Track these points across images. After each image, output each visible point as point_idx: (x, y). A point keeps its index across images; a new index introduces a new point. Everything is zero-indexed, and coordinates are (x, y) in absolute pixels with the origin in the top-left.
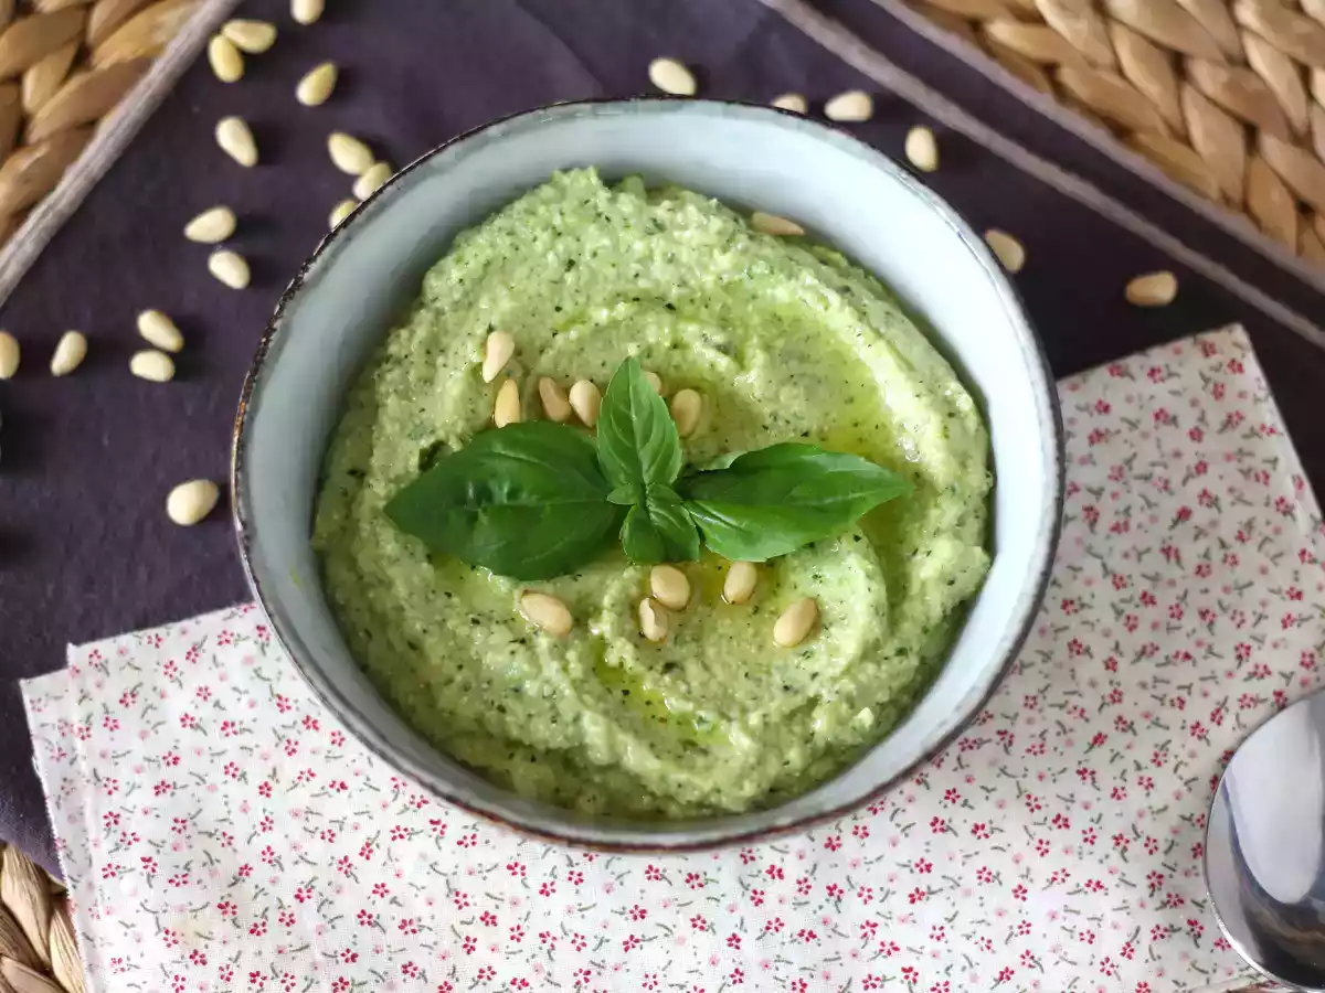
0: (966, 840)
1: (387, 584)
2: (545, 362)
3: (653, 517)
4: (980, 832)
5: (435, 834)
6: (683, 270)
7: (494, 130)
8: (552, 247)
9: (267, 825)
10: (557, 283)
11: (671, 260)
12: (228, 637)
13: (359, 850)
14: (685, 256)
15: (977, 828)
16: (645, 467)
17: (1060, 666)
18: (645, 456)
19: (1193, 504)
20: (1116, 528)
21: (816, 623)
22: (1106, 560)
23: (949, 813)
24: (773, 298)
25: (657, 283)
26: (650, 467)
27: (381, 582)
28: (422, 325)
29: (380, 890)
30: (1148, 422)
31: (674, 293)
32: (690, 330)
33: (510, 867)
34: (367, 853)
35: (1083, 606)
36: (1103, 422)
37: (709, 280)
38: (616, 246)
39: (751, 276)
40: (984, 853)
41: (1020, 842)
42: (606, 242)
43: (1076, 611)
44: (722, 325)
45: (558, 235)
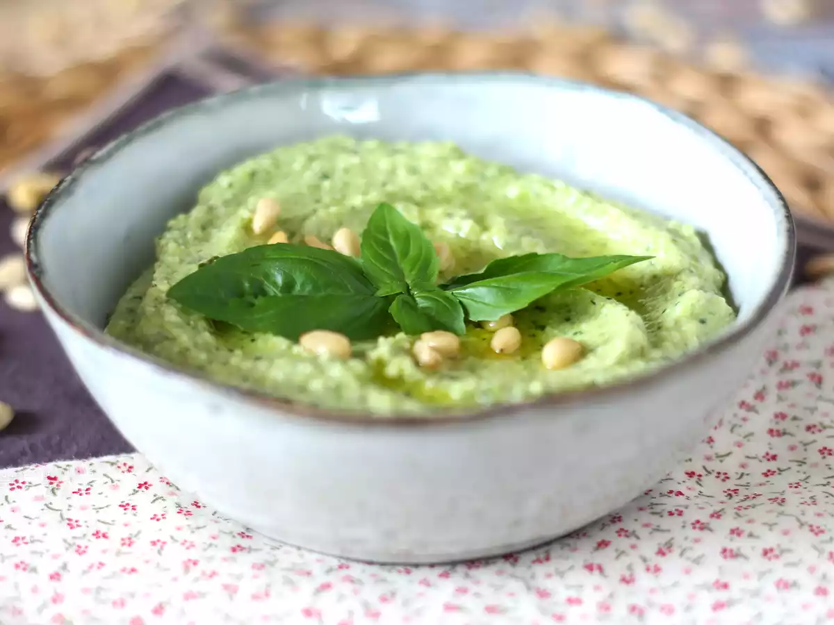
0: (756, 562)
1: (173, 339)
2: (310, 224)
3: (417, 299)
4: (770, 555)
5: (227, 594)
6: (424, 178)
8: (306, 167)
9: (56, 599)
10: (316, 188)
11: (413, 171)
12: (20, 485)
13: (152, 611)
15: (766, 553)
16: (406, 273)
17: (815, 465)
18: (405, 266)
21: (583, 352)
23: (736, 544)
24: (505, 197)
25: (404, 189)
26: (411, 271)
27: (167, 338)
28: (197, 213)
31: (419, 194)
32: (435, 214)
33: (305, 612)
34: (159, 611)
35: (825, 428)
36: (809, 320)
37: (447, 184)
38: (363, 165)
39: (483, 177)
40: (779, 569)
41: (811, 557)
42: (355, 160)
43: (820, 431)
44: (464, 205)
45: (311, 159)
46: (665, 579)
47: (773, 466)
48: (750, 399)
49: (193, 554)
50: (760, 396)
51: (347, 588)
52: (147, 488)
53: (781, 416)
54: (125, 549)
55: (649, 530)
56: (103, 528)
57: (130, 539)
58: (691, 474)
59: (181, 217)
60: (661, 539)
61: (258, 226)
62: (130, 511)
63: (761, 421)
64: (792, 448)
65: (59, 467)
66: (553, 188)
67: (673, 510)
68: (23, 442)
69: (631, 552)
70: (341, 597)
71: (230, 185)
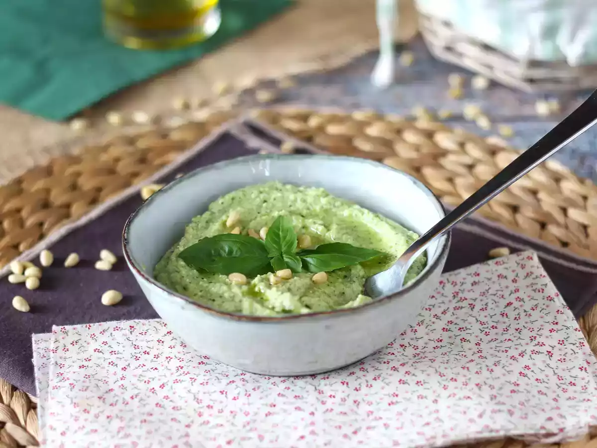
0: (413, 386)
2: (252, 224)
3: (284, 258)
4: (419, 384)
5: (191, 382)
6: (308, 205)
7: (240, 159)
8: (258, 197)
9: (123, 378)
10: (260, 207)
11: (304, 201)
12: (118, 328)
13: (159, 386)
14: (310, 200)
15: (417, 383)
17: (457, 345)
18: (283, 244)
19: (513, 301)
20: (482, 309)
22: (477, 318)
23: (408, 378)
24: (342, 215)
25: (298, 209)
28: (206, 215)
29: (166, 397)
30: (495, 278)
31: (305, 212)
32: (309, 222)
33: (221, 392)
34: (162, 386)
35: (467, 329)
36: (476, 279)
37: (317, 208)
38: (283, 197)
39: (335, 206)
40: (421, 390)
41: (436, 386)
42: (279, 195)
43: (464, 330)
44: (323, 219)
45: (261, 192)
46: (372, 390)
47: (439, 344)
48: (439, 314)
49: (182, 364)
50: (444, 312)
51: (240, 383)
52: (170, 334)
53: (451, 322)
54: (155, 359)
55: (374, 369)
56: (148, 350)
57: (158, 355)
58: (402, 346)
59: (199, 216)
60: (377, 373)
61: (229, 223)
62: (161, 344)
63: (441, 324)
64: (450, 337)
65: (135, 322)
66: (363, 214)
67: (386, 361)
68: (124, 310)
69: (363, 378)
70: (237, 387)
71: (222, 203)
